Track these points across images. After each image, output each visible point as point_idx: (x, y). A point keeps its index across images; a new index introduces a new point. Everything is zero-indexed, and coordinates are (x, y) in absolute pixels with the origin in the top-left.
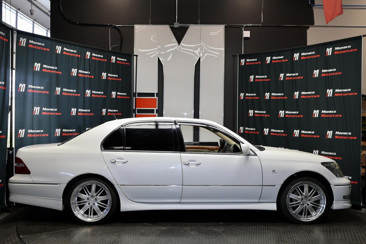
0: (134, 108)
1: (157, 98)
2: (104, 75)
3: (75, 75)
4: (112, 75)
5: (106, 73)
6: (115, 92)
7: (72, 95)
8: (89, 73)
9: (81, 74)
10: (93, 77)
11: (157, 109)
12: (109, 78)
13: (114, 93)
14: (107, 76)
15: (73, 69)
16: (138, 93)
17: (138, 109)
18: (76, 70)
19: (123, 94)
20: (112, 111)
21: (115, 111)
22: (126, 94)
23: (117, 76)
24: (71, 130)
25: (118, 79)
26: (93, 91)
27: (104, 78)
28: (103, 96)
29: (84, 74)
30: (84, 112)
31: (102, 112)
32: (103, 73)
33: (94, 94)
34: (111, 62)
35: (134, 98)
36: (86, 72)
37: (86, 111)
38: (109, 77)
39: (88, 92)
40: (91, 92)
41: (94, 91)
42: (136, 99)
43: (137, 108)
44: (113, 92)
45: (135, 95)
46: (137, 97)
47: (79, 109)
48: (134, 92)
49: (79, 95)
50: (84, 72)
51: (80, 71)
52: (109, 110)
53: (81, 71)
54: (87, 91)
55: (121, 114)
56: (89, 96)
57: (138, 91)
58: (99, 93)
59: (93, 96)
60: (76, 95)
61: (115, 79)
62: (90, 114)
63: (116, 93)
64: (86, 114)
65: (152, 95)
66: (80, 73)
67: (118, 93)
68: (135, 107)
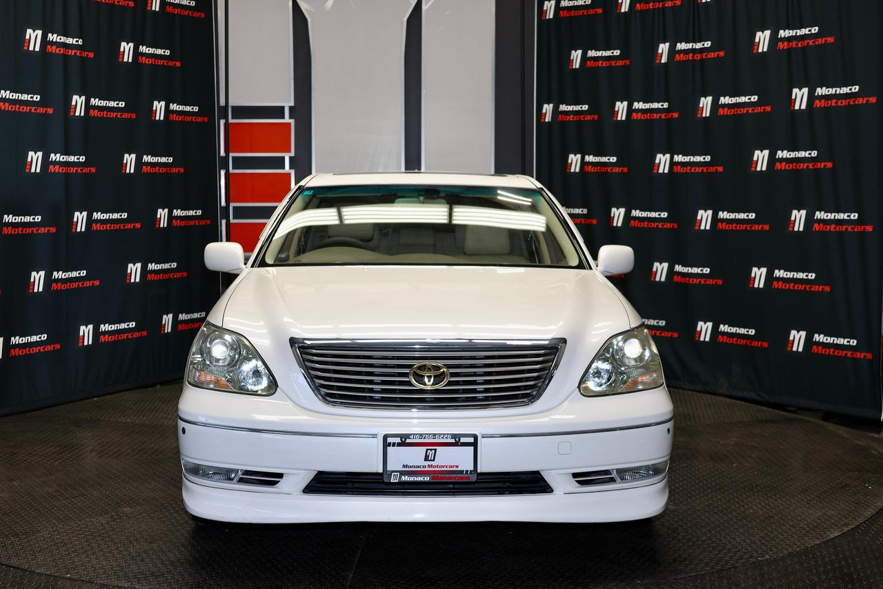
0: (222, 153)
1: (292, 121)
2: (127, 48)
3: (37, 49)
4: (151, 51)
5: (131, 45)
6: (163, 103)
7: (26, 109)
8: (80, 42)
9: (54, 47)
10: (91, 55)
11: (292, 154)
12: (144, 58)
13: (159, 107)
14: (137, 54)
15: (29, 31)
16: (233, 107)
17: (233, 157)
18: (39, 33)
19: (188, 109)
20: (155, 160)
21: (164, 160)
22: (196, 109)
23: (168, 52)
24: (28, 219)
25: (172, 64)
26: (92, 99)
27: (125, 60)
28: (126, 116)
29: (65, 45)
30: (67, 164)
31: (122, 166)
32: (123, 44)
33: (95, 107)
34: (149, 8)
35: (222, 122)
36: (70, 41)
37: (72, 159)
38: (143, 54)
39: (78, 101)
40: (88, 101)
41: (97, 100)
42: (226, 125)
43: (231, 155)
44: (156, 103)
45: (224, 112)
46: (231, 121)
47: (52, 155)
48: (222, 103)
49: (50, 111)
50: (63, 39)
51: (52, 37)
52: (147, 158)
53: (55, 35)
54: (75, 98)
55: (182, 170)
56: (82, 114)
57: (232, 103)
58: (112, 104)
59: (93, 113)
60: (41, 110)
61: (160, 62)
62: (86, 170)
63: (167, 106)
64: (73, 170)
65: (278, 112)
66: (52, 43)
67: (174, 107)
68: (227, 151)
